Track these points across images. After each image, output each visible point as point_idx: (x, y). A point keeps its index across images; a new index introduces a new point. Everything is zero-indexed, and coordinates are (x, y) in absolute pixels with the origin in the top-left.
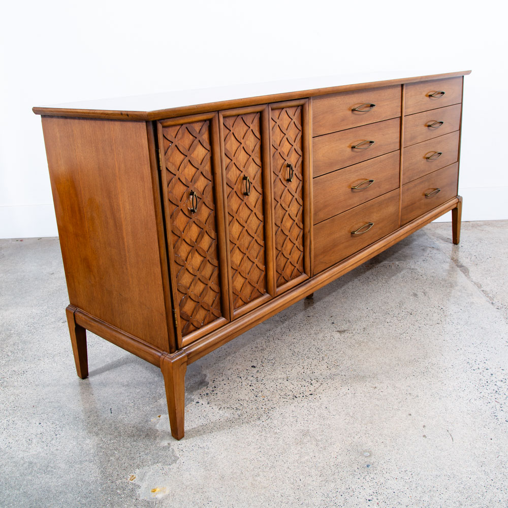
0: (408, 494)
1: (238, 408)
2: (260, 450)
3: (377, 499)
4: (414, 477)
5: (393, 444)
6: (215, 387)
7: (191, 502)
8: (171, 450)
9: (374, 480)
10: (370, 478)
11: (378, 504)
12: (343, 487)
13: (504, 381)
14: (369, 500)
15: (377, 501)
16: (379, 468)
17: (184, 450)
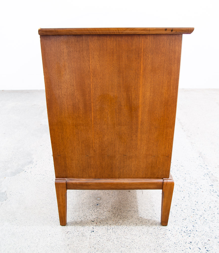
0: (112, 219)
1: (44, 174)
2: (48, 195)
3: (97, 221)
4: (118, 211)
5: (113, 194)
6: (36, 164)
7: (7, 220)
8: (5, 194)
9: (98, 212)
10: (97, 211)
11: (96, 223)
12: (82, 214)
13: (176, 166)
14: (93, 221)
15: (96, 222)
16: (102, 206)
17: (12, 195)
